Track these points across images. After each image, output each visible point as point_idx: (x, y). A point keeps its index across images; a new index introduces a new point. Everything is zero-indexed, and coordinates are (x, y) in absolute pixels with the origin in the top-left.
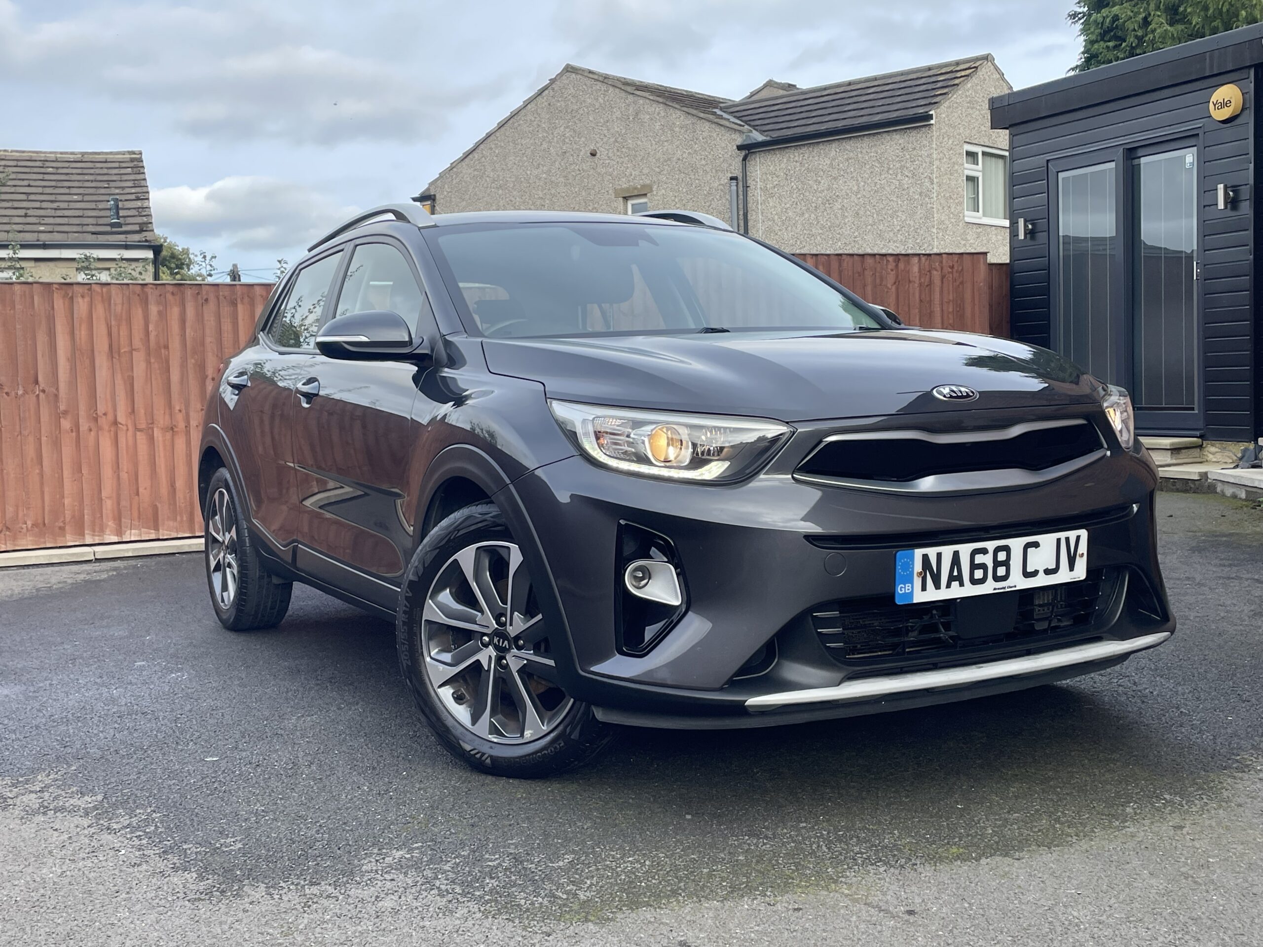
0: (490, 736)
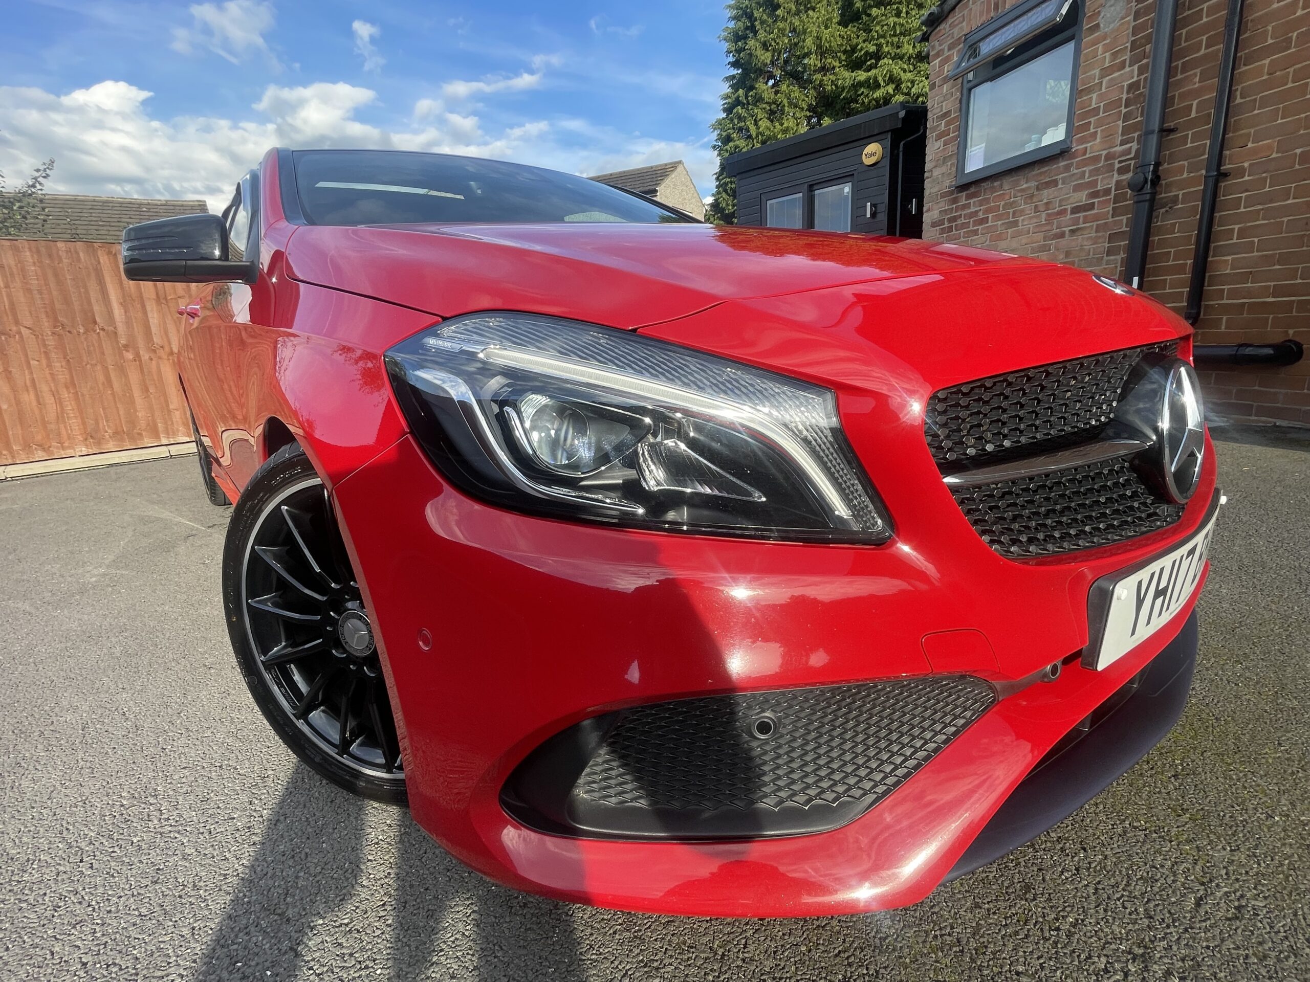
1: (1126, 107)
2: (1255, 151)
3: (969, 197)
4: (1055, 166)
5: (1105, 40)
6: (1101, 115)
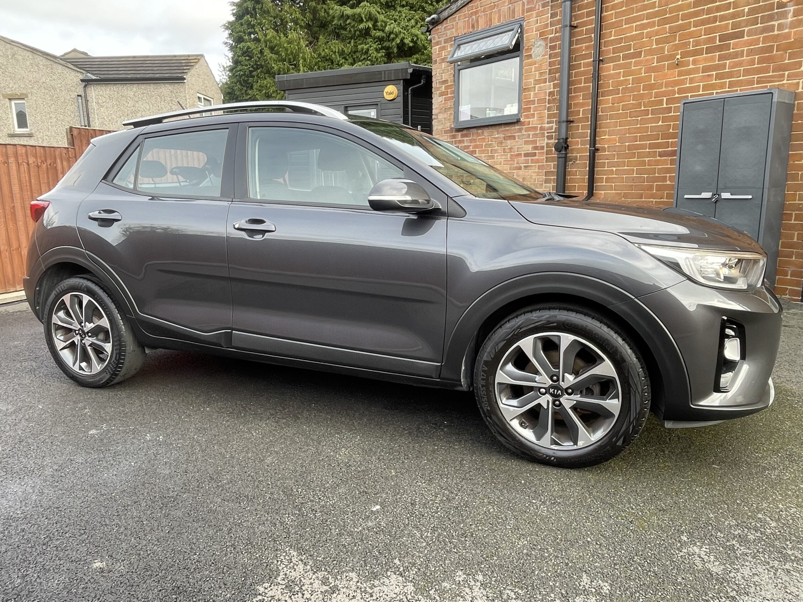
0: (551, 446)
1: (548, 104)
2: (609, 140)
3: (463, 136)
4: (513, 128)
5: (535, 64)
6: (536, 105)
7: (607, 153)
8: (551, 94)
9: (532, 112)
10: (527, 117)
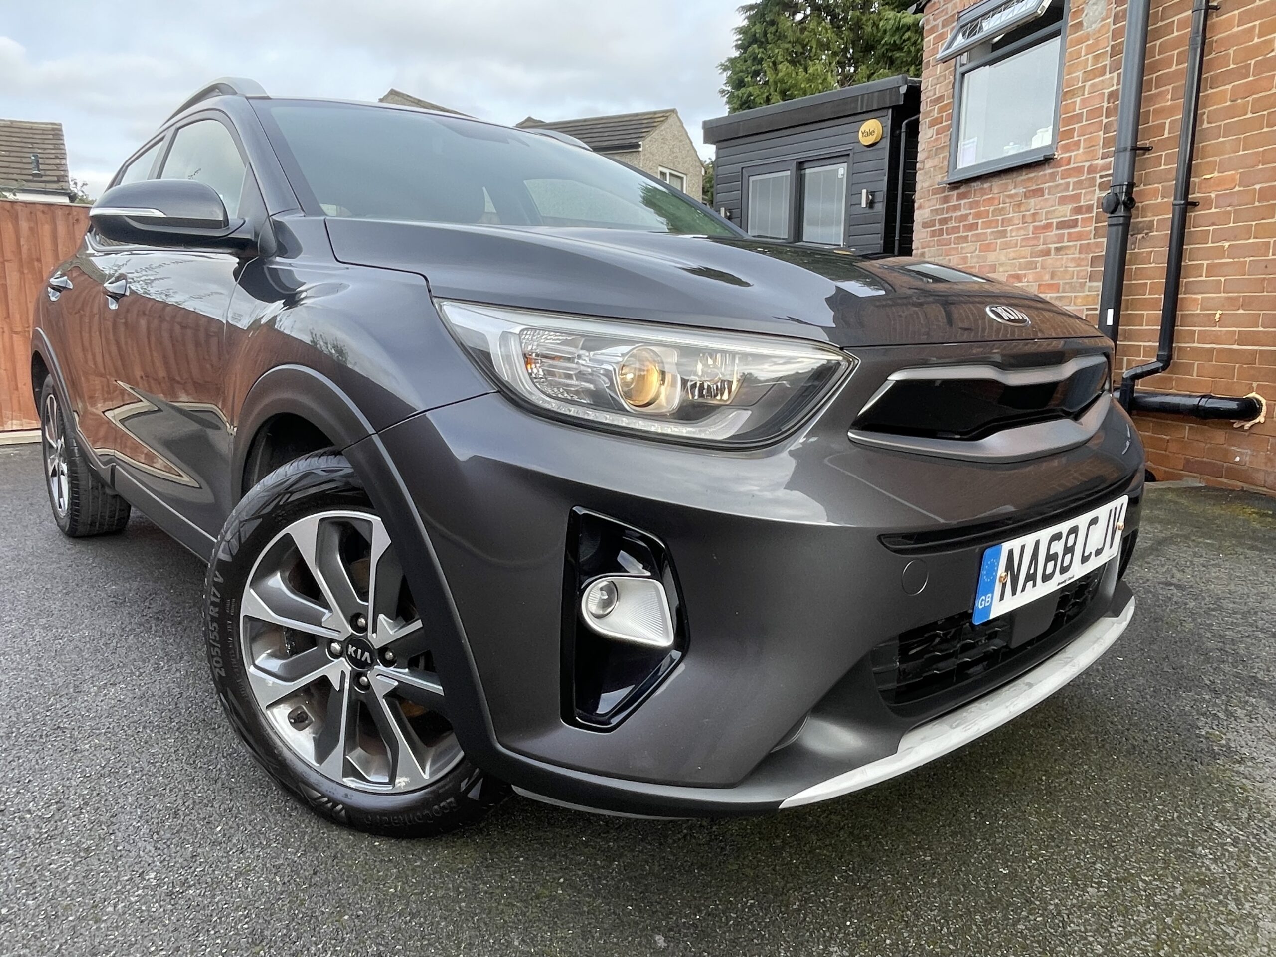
0: (345, 779)
1: (1106, 117)
2: (1220, 182)
3: (960, 197)
4: (1042, 173)
5: (1088, 40)
6: (1084, 123)
7: (1213, 210)
8: (1113, 95)
9: (1076, 138)
10: (1066, 148)
